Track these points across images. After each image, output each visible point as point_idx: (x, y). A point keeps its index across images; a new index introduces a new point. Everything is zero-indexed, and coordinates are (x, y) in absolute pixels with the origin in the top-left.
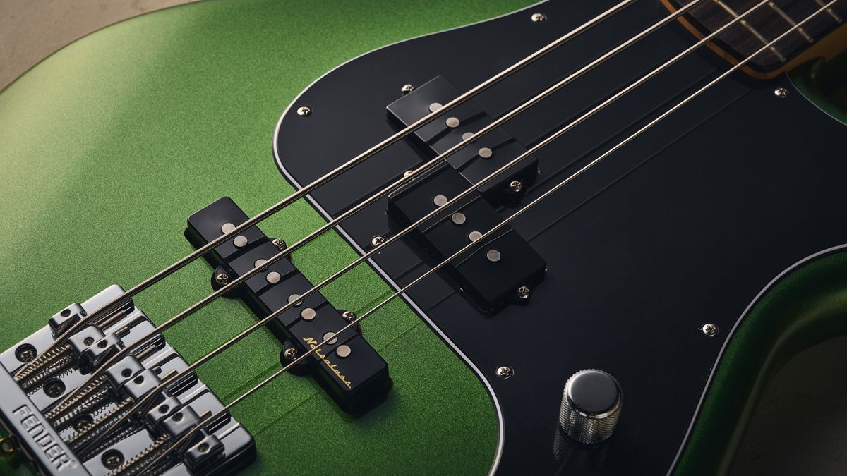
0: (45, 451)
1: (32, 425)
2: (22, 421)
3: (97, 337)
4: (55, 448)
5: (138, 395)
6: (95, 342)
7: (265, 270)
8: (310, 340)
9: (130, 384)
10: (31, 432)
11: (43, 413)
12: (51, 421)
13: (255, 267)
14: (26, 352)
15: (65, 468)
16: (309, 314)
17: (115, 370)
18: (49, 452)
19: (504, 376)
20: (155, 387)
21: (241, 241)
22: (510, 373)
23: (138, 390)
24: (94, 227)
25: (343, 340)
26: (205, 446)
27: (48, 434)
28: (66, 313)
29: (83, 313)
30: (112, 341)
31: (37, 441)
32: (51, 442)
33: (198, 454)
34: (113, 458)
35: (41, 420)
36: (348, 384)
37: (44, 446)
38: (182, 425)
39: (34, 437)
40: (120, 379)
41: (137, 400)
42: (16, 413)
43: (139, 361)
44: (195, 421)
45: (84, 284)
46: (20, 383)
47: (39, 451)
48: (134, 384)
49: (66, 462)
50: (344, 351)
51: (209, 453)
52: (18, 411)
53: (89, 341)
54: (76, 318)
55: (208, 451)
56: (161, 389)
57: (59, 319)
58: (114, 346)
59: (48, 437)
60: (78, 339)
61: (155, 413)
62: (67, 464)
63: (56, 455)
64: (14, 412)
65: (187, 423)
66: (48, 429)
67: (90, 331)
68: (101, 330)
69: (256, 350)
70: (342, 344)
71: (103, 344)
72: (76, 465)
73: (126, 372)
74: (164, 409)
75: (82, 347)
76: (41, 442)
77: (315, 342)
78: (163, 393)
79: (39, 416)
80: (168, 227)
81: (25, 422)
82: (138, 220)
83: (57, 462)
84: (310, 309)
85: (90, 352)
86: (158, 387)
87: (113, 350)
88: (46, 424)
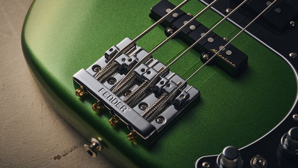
0: (116, 105)
1: (108, 96)
2: (103, 95)
3: (127, 58)
4: (120, 104)
5: (150, 79)
6: (126, 60)
7: (188, 25)
8: (214, 50)
9: (145, 75)
10: (108, 99)
11: (111, 90)
12: (115, 93)
13: (184, 25)
14: (96, 68)
15: (126, 111)
16: (211, 40)
17: (138, 70)
18: (118, 106)
19: (293, 56)
20: (157, 75)
21: (175, 15)
22: (295, 55)
23: (149, 77)
24: (111, 17)
25: (228, 48)
26: (183, 95)
27: (115, 99)
28: (111, 50)
29: (118, 49)
30: (133, 59)
31: (111, 102)
32: (117, 101)
33: (180, 99)
34: (143, 106)
35: (111, 93)
36: (234, 65)
37: (115, 104)
38: (171, 88)
39: (110, 100)
40: (141, 73)
41: (150, 81)
42: (100, 92)
43: (147, 65)
44: (176, 86)
45: (113, 40)
46: (98, 80)
47: (113, 106)
48: (147, 74)
49: (126, 109)
50: (229, 53)
51: (185, 98)
52: (101, 91)
53: (124, 60)
54: (116, 52)
55: (184, 97)
56: (159, 75)
57: (109, 53)
58: (135, 60)
59: (115, 100)
60: (119, 60)
61: (159, 85)
62: (126, 110)
63: (121, 106)
64: (99, 91)
65: (173, 88)
66: (115, 97)
67: (123, 56)
68: (127, 55)
69: (190, 58)
70: (228, 50)
71: (130, 60)
72: (130, 109)
73: (143, 70)
74: (162, 83)
75: (121, 63)
76: (113, 102)
77: (216, 51)
78: (160, 76)
79: (109, 92)
80: (142, 14)
81: (105, 95)
82: (129, 13)
83: (122, 109)
84: (211, 38)
85: (125, 64)
86: (158, 75)
87: (135, 62)
88: (113, 94)
